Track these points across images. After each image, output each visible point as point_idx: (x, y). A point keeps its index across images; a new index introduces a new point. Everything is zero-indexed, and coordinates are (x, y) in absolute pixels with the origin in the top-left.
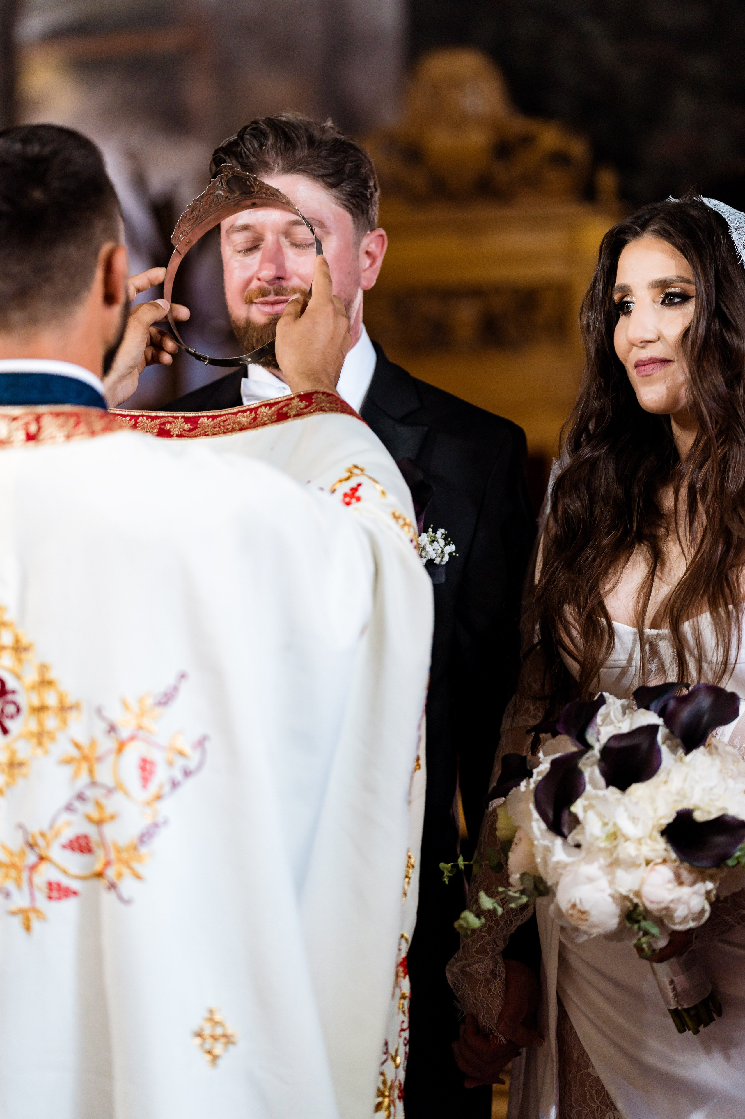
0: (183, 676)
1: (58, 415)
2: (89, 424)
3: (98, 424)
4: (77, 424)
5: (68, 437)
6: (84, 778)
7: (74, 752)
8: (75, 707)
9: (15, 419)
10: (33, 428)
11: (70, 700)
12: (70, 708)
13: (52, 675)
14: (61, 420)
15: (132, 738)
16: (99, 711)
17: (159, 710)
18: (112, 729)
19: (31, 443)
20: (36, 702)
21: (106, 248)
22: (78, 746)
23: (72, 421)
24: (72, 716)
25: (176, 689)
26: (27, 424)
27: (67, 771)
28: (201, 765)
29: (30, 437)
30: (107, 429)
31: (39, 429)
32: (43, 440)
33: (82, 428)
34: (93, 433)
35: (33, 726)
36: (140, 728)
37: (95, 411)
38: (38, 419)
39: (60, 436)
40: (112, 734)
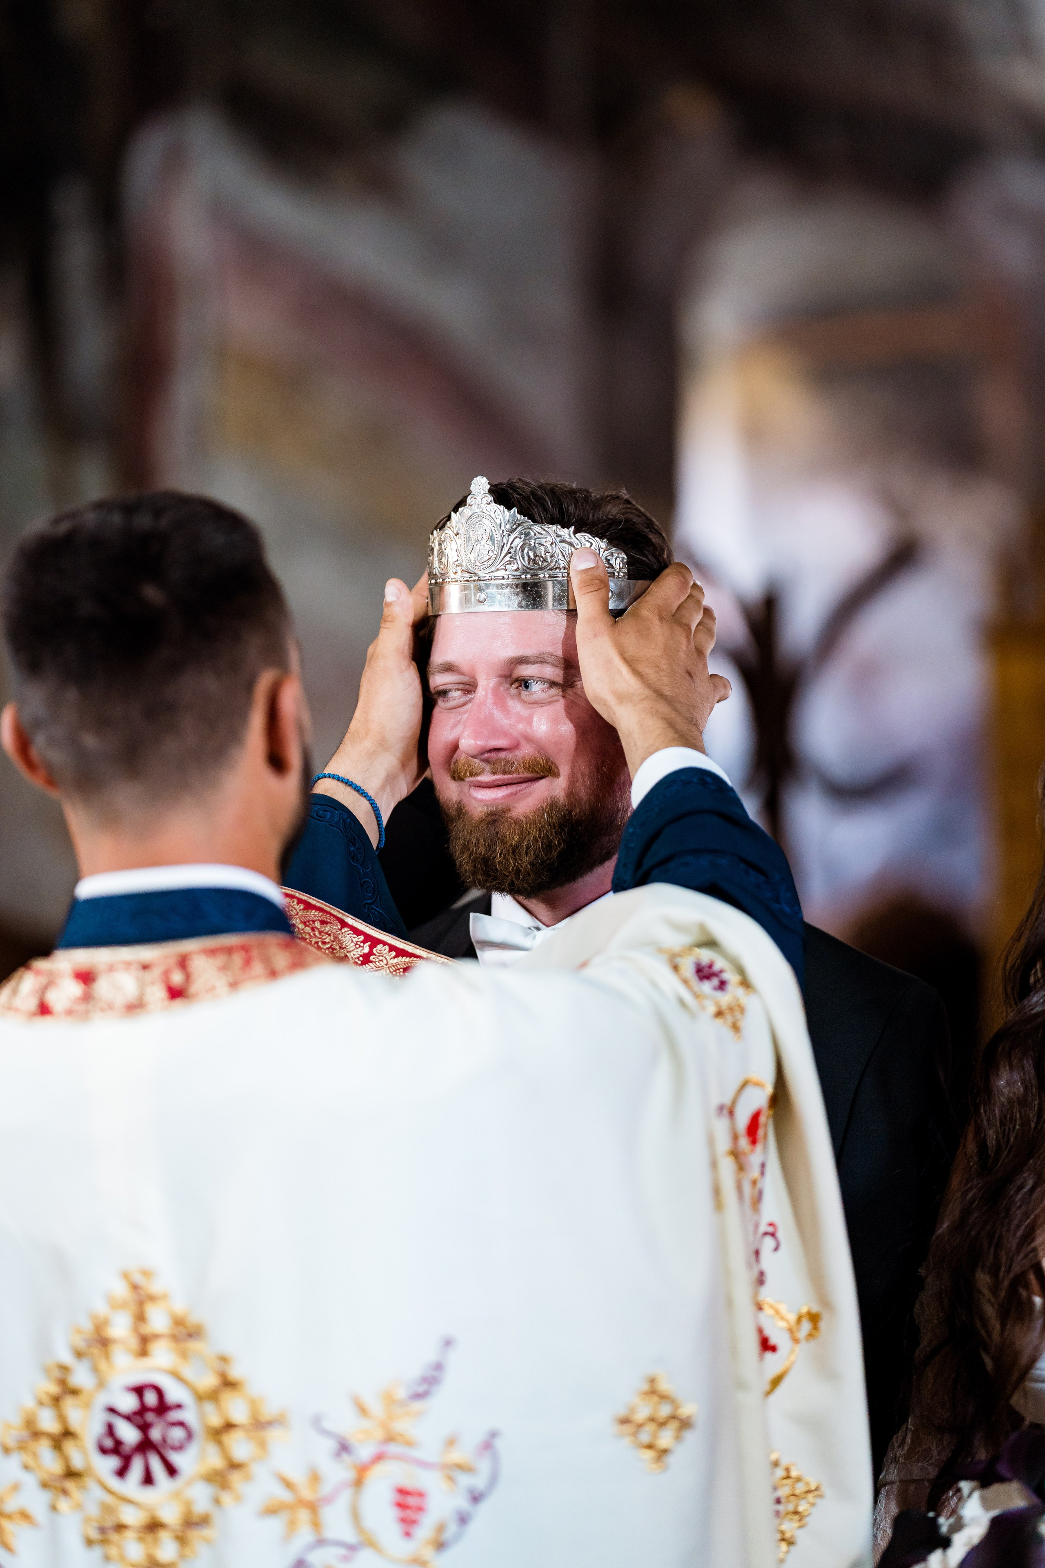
0: (448, 1343)
1: (212, 952)
2: (267, 961)
3: (281, 959)
4: (247, 962)
5: (234, 985)
6: (305, 1535)
7: (285, 1495)
8: (278, 1421)
9: (145, 967)
10: (177, 978)
11: (269, 1411)
12: (270, 1424)
13: (235, 1372)
14: (220, 960)
15: (379, 1458)
16: (317, 1422)
17: (417, 1406)
18: (344, 1448)
19: (178, 1002)
20: (215, 1421)
21: (265, 680)
22: (288, 1485)
23: (238, 959)
24: (274, 1435)
25: (439, 1367)
26: (166, 974)
27: (275, 1525)
28: (494, 1480)
29: (175, 993)
30: (298, 964)
31: (188, 977)
32: (196, 995)
33: (258, 968)
34: (273, 974)
35: (214, 1460)
36: (390, 1438)
37: (272, 940)
38: (183, 963)
39: (221, 983)
40: (345, 1456)
